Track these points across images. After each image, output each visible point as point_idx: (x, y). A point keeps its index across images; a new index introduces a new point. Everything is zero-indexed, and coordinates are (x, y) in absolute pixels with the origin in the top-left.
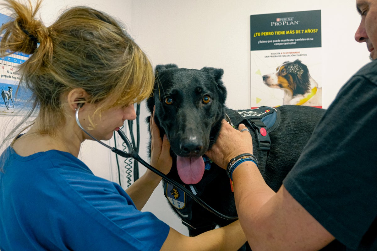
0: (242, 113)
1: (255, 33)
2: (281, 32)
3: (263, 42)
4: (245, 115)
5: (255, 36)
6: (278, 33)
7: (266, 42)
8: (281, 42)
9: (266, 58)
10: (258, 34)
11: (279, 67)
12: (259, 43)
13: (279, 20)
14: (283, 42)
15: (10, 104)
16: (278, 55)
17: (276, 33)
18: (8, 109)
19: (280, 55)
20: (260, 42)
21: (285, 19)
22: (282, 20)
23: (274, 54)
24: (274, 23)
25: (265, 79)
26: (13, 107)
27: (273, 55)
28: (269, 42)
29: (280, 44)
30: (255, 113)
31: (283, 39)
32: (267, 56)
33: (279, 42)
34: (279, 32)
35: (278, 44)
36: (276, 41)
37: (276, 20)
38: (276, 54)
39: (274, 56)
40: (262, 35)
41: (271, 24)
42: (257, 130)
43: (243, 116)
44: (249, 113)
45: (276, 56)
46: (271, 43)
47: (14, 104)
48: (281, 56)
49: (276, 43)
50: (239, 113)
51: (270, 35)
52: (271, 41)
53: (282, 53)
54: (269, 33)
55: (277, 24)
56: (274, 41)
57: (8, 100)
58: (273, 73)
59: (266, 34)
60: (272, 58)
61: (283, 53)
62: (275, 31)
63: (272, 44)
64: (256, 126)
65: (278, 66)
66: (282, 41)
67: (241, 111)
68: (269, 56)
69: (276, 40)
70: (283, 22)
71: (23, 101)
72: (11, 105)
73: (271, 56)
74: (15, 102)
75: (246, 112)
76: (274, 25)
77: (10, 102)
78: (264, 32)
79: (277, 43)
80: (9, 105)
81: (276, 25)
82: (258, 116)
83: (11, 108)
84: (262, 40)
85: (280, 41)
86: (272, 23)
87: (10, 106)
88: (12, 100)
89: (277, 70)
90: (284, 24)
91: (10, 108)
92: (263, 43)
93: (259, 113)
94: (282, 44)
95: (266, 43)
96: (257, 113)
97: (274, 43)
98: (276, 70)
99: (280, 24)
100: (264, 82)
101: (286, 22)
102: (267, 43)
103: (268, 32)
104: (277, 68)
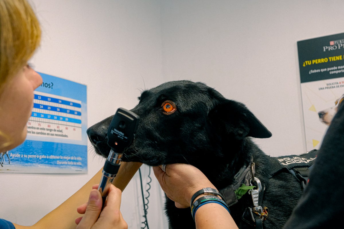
0: (283, 160)
1: (304, 62)
2: (337, 57)
3: (315, 71)
4: (287, 162)
5: (304, 65)
6: (334, 59)
7: (319, 71)
8: (338, 70)
9: (321, 90)
10: (308, 63)
11: (338, 100)
12: (310, 73)
13: (333, 43)
14: (340, 69)
15: (5, 160)
16: (335, 85)
17: (331, 59)
18: (2, 166)
19: (338, 85)
20: (312, 72)
21: (341, 41)
22: (336, 43)
23: (330, 84)
24: (327, 47)
25: (321, 116)
26: (9, 163)
27: (329, 86)
28: (322, 70)
29: (337, 72)
30: (302, 159)
31: (341, 66)
32: (322, 87)
33: (336, 70)
34: (334, 57)
35: (335, 72)
36: (332, 69)
37: (329, 44)
38: (333, 84)
39: (331, 87)
40: (313, 63)
41: (323, 50)
42: (303, 182)
43: (285, 164)
44: (293, 160)
45: (333, 87)
46: (325, 71)
47: (11, 160)
48: (340, 86)
49: (331, 71)
50: (279, 160)
51: (323, 63)
52: (325, 70)
53: (340, 83)
54: (323, 60)
55: (330, 48)
56: (328, 69)
57: (3, 155)
58: (332, 108)
59: (318, 61)
60: (328, 89)
61: (342, 82)
62: (330, 57)
63: (327, 72)
64: (302, 177)
65: (337, 98)
66: (339, 67)
67: (282, 157)
68: (324, 88)
69: (331, 67)
70: (339, 45)
71: (22, 156)
72: (7, 161)
73: (327, 88)
74: (11, 157)
75: (289, 159)
76: (327, 50)
77: (5, 158)
78: (315, 59)
79: (333, 70)
80: (3, 161)
81: (329, 50)
82: (306, 162)
83: (7, 164)
84: (313, 70)
85: (336, 68)
86: (324, 48)
87: (5, 162)
88: (7, 155)
89: (336, 104)
90: (339, 48)
91: (5, 164)
92: (315, 73)
93: (307, 159)
94: (339, 71)
95: (319, 73)
96: (304, 159)
97: (330, 71)
98: (334, 104)
99: (335, 47)
100: (321, 120)
101: (342, 45)
102: (321, 72)
103: (321, 59)
104: (335, 101)
